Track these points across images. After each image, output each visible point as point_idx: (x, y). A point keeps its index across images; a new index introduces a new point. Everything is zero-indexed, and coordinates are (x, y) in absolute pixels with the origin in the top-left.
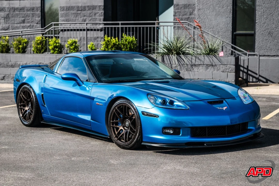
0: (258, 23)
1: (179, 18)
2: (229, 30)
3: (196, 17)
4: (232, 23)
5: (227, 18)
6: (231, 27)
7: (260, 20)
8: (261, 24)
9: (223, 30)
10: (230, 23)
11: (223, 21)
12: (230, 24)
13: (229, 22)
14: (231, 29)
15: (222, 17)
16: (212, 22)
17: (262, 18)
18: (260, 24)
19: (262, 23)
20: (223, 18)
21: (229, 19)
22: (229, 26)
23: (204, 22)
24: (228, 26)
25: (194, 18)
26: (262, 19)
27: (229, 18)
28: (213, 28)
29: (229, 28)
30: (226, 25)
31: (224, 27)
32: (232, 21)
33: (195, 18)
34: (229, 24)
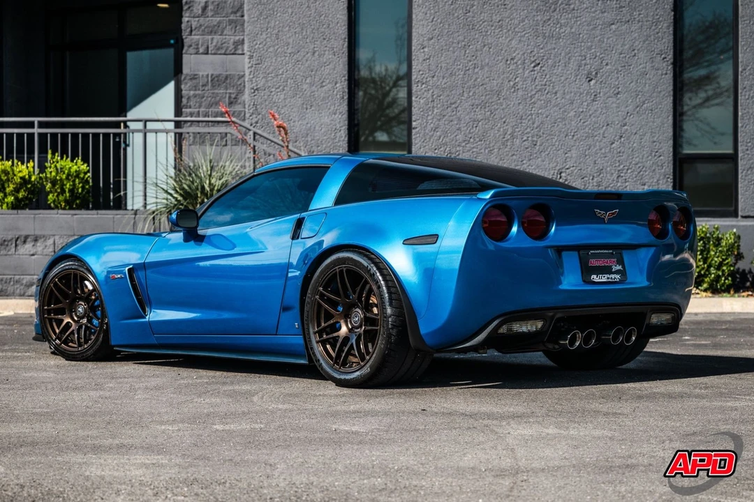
0: (417, 130)
1: (199, 112)
2: (339, 146)
3: (247, 110)
4: (347, 127)
5: (335, 114)
6: (346, 139)
7: (422, 121)
8: (427, 131)
9: (324, 146)
10: (344, 127)
11: (322, 121)
12: (342, 132)
13: (338, 126)
14: (347, 144)
15: (320, 111)
16: (293, 126)
17: (428, 115)
18: (425, 130)
19: (429, 128)
20: (323, 114)
21: (340, 116)
22: (341, 137)
23: (270, 125)
24: (338, 135)
25: (240, 112)
26: (429, 118)
27: (340, 113)
28: (296, 142)
29: (339, 141)
30: (331, 134)
31: (325, 138)
32: (346, 122)
33: (243, 114)
34: (340, 130)
